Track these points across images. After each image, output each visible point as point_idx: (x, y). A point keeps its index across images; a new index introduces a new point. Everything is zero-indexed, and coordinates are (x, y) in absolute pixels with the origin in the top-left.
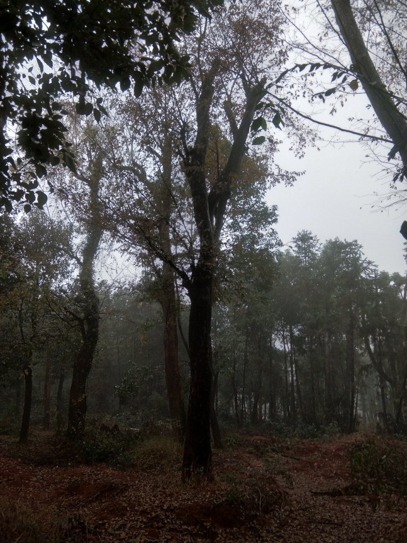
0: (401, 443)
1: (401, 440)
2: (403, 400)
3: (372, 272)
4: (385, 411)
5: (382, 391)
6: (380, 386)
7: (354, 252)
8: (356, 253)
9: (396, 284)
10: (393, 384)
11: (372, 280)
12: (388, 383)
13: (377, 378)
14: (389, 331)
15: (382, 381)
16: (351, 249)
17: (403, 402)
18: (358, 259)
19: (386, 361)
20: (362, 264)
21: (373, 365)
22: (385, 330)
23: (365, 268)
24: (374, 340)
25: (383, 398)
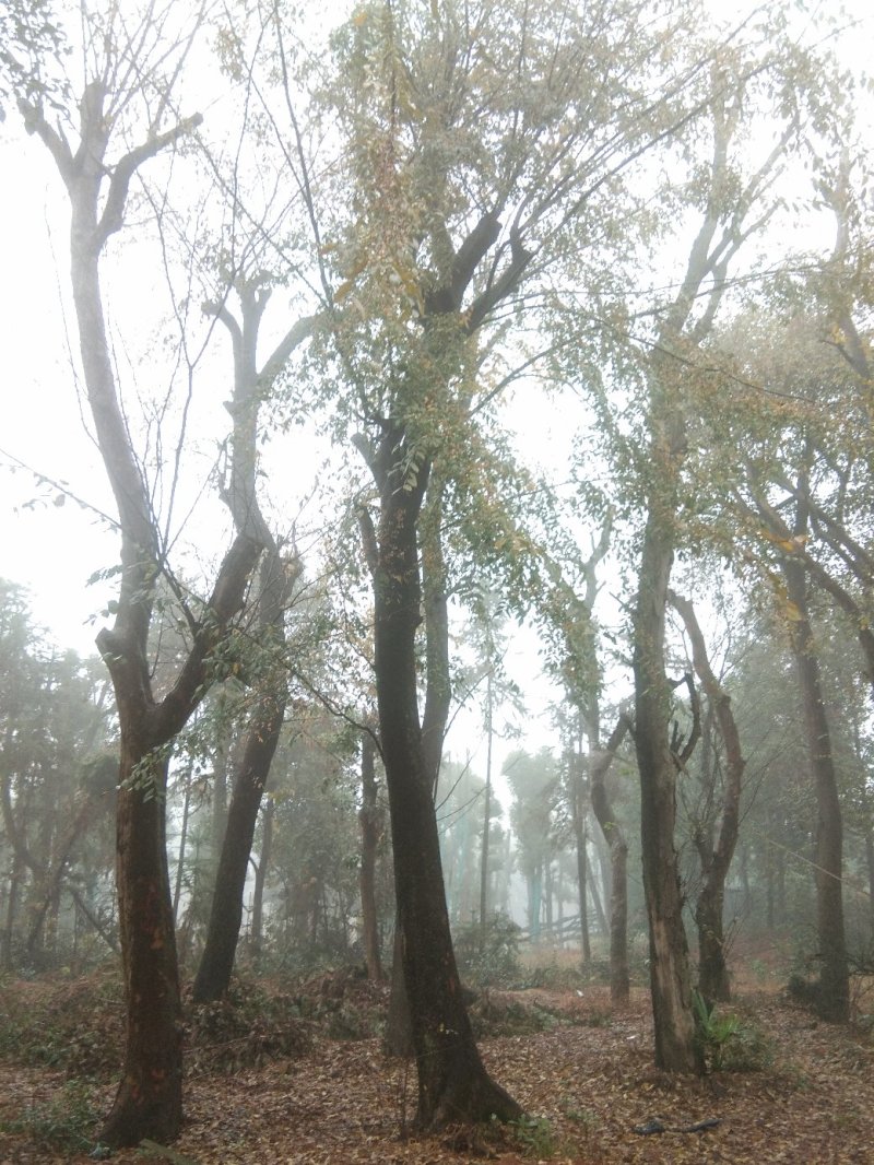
0: (26, 985)
1: (29, 980)
2: (51, 903)
3: (49, 648)
4: (10, 926)
5: (14, 886)
6: (11, 877)
7: (22, 602)
8: (25, 607)
9: (90, 675)
10: (39, 872)
11: (44, 664)
12: (29, 871)
13: (9, 860)
14: (54, 767)
15: (17, 867)
16: (16, 595)
17: (50, 908)
18: (25, 618)
19: (35, 828)
20: (32, 629)
21: (6, 833)
22: (46, 764)
23: (37, 639)
24: (21, 782)
25: (12, 900)
